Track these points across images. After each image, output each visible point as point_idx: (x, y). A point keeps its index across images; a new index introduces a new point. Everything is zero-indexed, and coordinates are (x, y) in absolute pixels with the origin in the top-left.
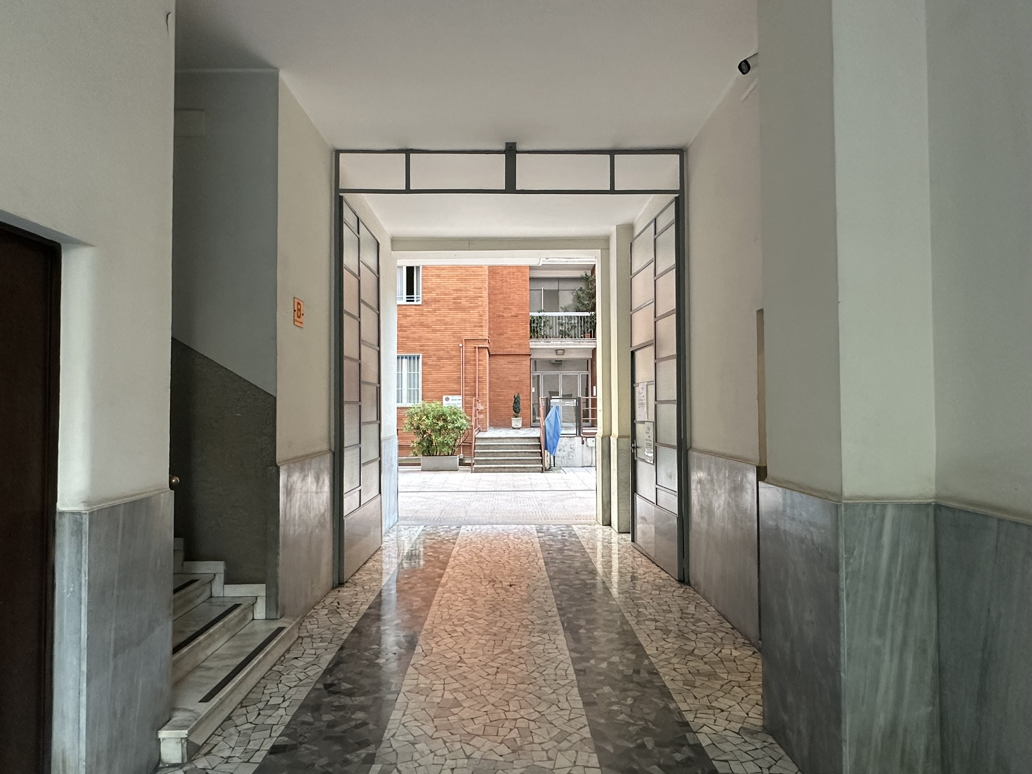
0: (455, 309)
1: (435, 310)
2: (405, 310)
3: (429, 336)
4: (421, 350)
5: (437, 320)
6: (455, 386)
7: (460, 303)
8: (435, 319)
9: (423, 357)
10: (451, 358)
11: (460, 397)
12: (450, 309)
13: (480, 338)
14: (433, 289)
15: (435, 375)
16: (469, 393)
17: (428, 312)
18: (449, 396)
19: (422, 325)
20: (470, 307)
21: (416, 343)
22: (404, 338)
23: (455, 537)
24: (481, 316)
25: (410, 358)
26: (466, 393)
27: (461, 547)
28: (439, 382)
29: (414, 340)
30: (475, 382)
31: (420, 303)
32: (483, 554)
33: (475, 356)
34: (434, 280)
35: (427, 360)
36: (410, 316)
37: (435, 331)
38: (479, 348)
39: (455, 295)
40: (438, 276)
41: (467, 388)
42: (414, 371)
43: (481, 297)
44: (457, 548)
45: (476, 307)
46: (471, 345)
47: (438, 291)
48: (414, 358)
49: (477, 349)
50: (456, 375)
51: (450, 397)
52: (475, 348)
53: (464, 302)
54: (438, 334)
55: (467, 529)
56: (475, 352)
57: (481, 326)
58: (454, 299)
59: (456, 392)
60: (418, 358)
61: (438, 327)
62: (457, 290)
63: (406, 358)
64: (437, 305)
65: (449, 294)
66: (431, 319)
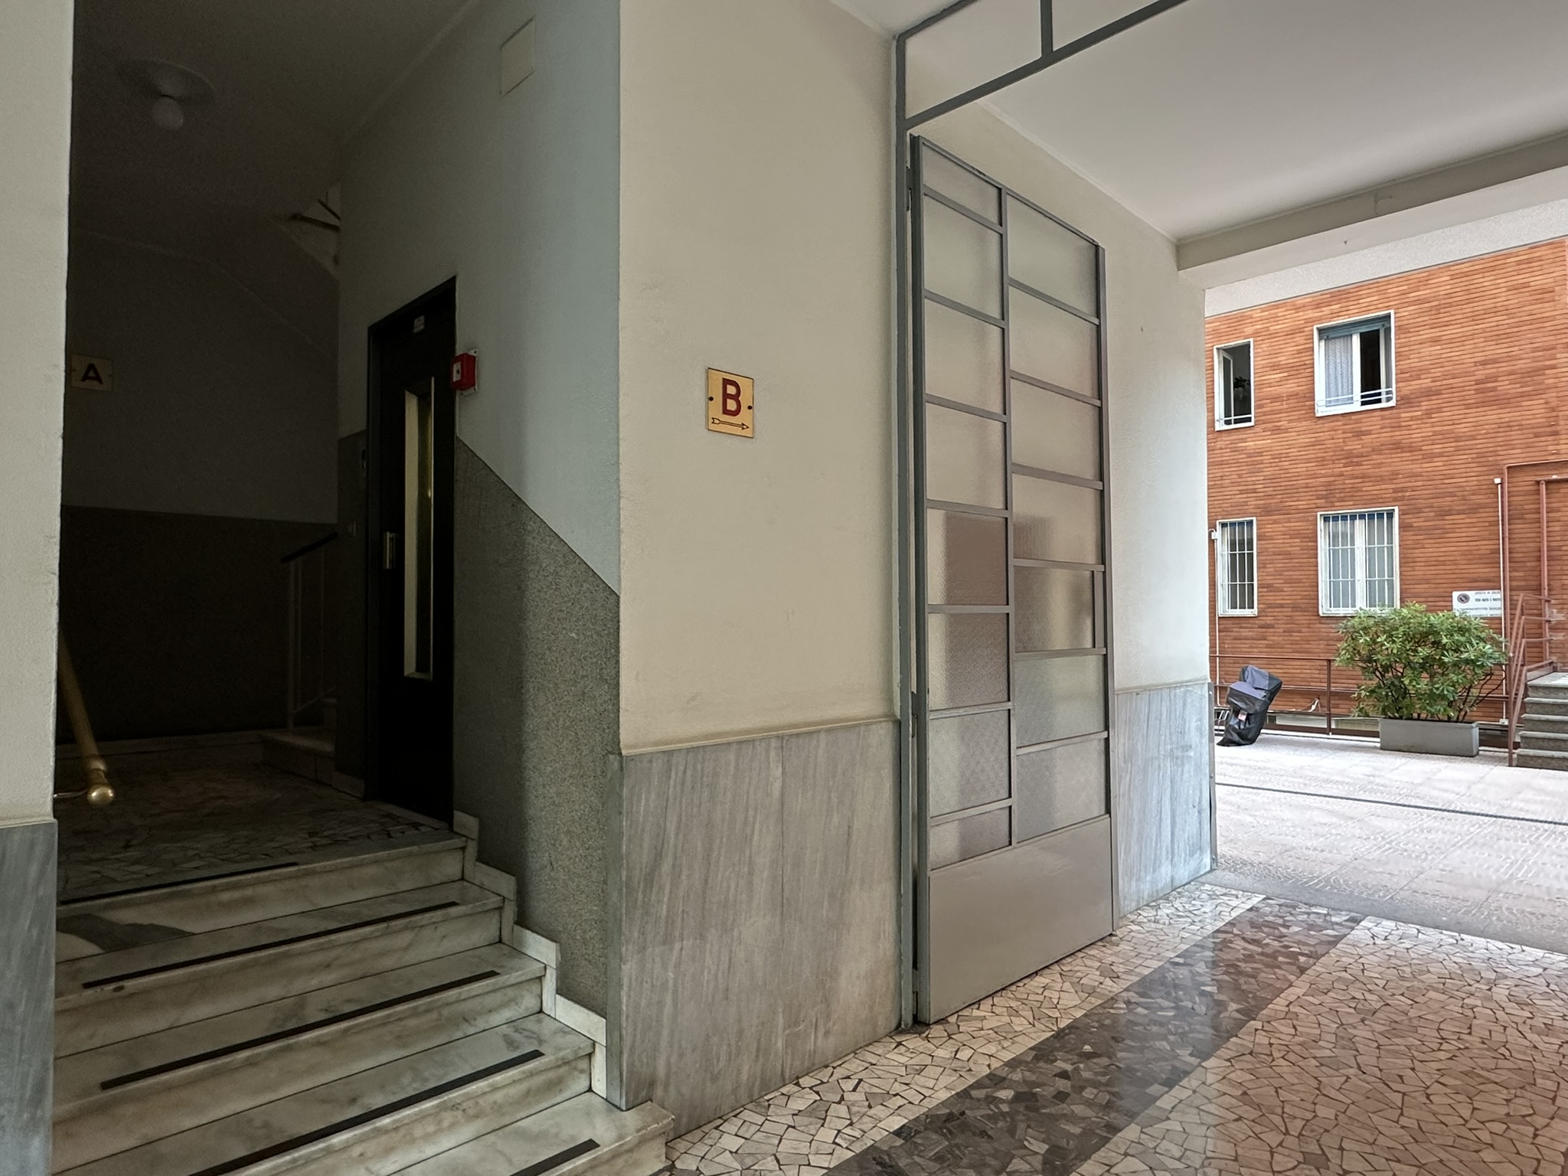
0: (1483, 404)
1: (1428, 414)
2: (1357, 422)
3: (1416, 468)
4: (1395, 500)
5: (1435, 434)
6: (1484, 571)
7: (1494, 389)
8: (1428, 431)
9: (1402, 513)
10: (1474, 510)
11: (1499, 595)
12: (1468, 406)
13: (1552, 459)
14: (1427, 371)
15: (1431, 550)
16: (1523, 583)
17: (1412, 419)
18: (1468, 593)
19: (1397, 446)
20: (1523, 395)
21: (1384, 487)
22: (1356, 478)
23: (1320, 950)
24: (1553, 410)
25: (1371, 516)
26: (1514, 583)
27: (1314, 989)
28: (1444, 563)
29: (1381, 479)
30: (1539, 559)
31: (1392, 403)
32: (1362, 1032)
33: (1538, 502)
34: (1427, 350)
35: (1410, 519)
36: (1369, 433)
37: (1430, 457)
38: (1548, 482)
39: (1481, 374)
40: (1435, 341)
41: (1515, 574)
42: (1381, 541)
43: (1553, 367)
44: (1298, 989)
45: (1538, 393)
46: (1526, 480)
47: (1437, 372)
48: (1380, 515)
49: (1543, 487)
50: (1485, 547)
51: (1471, 594)
52: (1538, 483)
53: (1504, 386)
54: (1438, 463)
55: (1376, 930)
56: (1538, 492)
57: (1556, 433)
58: (1478, 382)
59: (1490, 584)
60: (1390, 515)
61: (1437, 448)
62: (1484, 363)
63: (1362, 516)
64: (1435, 402)
65: (1467, 374)
66: (1417, 434)
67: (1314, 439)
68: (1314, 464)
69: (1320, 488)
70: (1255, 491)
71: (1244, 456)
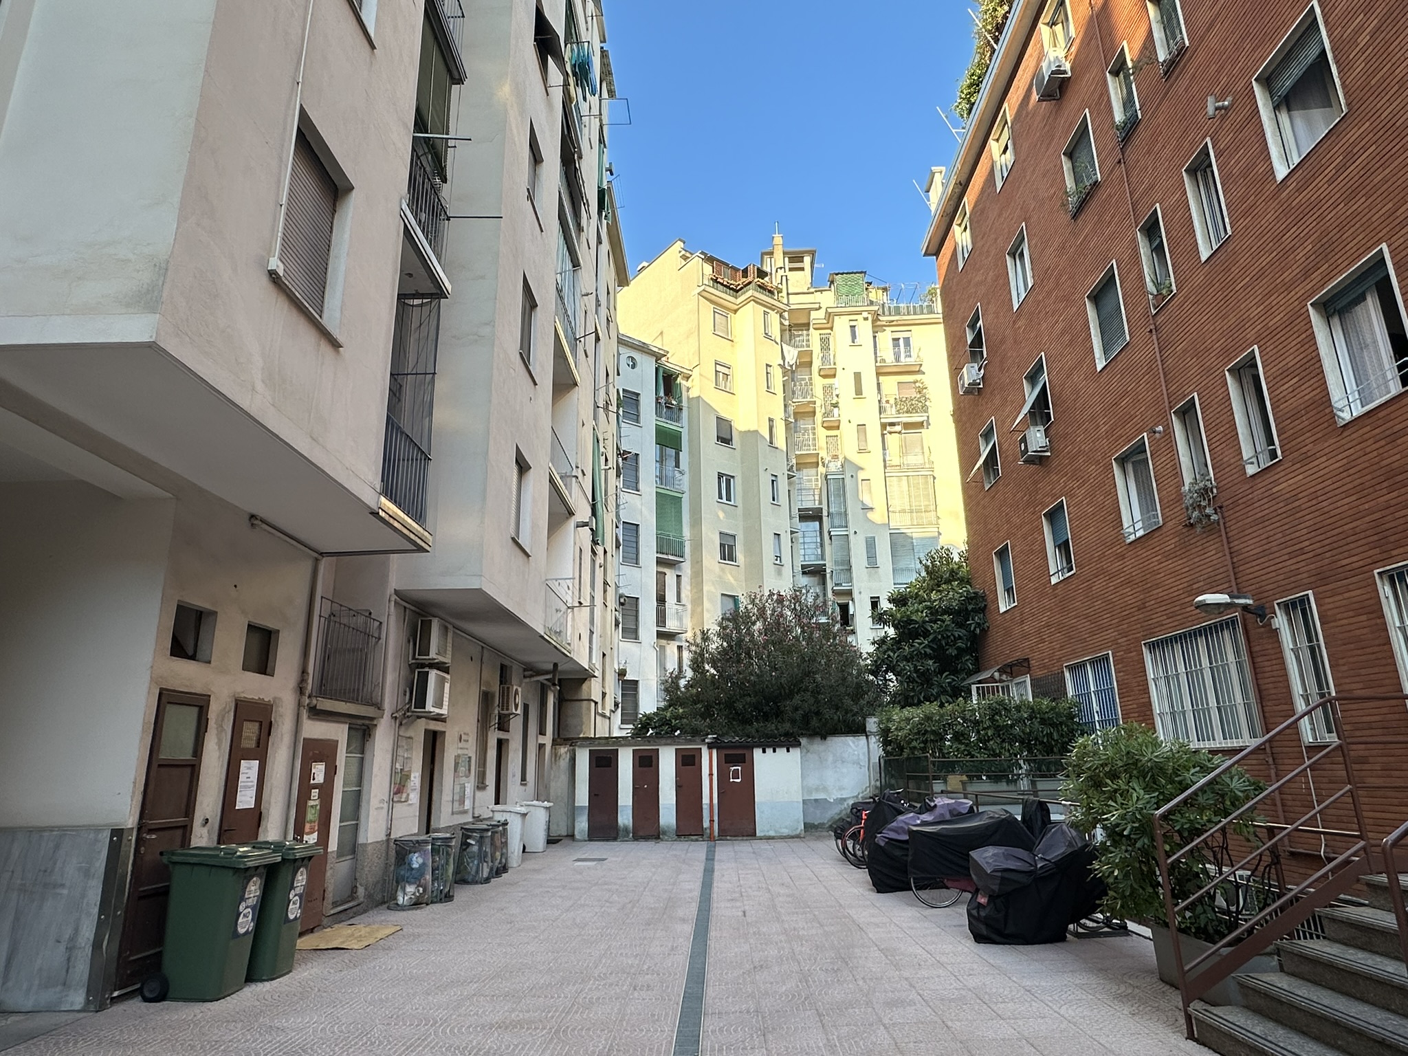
67: (1345, 461)
68: (1354, 498)
69: (1368, 533)
70: (1302, 551)
71: (1281, 505)
